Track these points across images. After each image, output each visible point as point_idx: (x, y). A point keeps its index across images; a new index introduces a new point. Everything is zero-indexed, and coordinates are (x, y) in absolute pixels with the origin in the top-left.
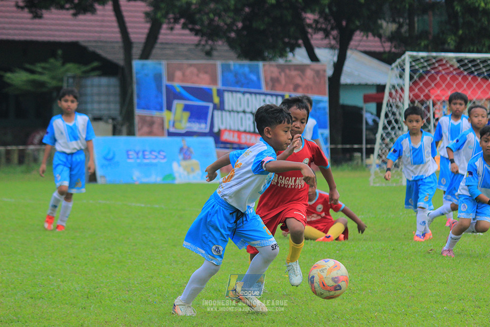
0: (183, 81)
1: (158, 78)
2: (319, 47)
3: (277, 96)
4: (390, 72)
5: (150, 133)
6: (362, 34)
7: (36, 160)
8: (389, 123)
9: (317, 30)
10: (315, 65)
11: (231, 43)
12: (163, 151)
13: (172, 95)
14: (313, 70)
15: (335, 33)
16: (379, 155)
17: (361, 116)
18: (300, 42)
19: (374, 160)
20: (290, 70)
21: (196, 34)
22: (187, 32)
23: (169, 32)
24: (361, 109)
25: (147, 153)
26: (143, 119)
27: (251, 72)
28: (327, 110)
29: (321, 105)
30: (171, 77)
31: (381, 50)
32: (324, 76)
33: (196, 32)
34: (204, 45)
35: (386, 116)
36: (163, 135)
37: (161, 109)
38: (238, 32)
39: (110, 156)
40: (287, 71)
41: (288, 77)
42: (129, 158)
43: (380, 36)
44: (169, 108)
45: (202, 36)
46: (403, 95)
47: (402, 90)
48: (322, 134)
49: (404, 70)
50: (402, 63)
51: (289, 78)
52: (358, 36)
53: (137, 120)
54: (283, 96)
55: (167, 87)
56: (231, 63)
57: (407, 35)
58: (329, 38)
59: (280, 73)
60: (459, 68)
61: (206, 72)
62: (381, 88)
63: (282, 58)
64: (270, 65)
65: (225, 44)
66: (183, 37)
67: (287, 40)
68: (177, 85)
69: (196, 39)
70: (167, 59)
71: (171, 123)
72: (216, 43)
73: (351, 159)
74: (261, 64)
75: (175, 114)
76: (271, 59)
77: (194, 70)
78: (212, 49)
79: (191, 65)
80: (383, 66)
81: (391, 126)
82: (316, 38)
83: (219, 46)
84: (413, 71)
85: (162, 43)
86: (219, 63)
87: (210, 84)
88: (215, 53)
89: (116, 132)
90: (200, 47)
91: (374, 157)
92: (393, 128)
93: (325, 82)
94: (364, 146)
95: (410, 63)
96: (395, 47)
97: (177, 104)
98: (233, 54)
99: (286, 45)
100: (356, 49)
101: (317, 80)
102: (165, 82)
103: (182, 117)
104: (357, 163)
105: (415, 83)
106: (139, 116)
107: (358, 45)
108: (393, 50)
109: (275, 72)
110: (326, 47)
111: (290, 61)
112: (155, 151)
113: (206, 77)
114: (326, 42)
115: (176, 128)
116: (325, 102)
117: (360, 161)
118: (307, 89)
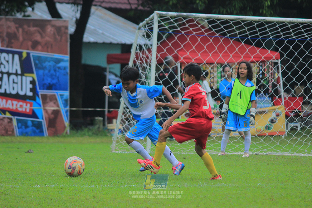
3: (13, 53)
4: (137, 31)
10: (57, 22)
14: (53, 26)
16: (122, 120)
17: (105, 77)
19: (116, 125)
24: (104, 70)
28: (68, 70)
29: (62, 64)
31: (128, 7)
32: (67, 33)
40: (25, 27)
41: (26, 33)
46: (149, 55)
47: (149, 50)
49: (151, 29)
54: (20, 54)
60: (210, 29)
62: (127, 48)
73: (92, 123)
80: (129, 25)
84: (162, 31)
91: (116, 122)
93: (67, 41)
94: (106, 110)
95: (159, 22)
100: (100, 6)
101: (58, 38)
104: (99, 128)
105: (164, 44)
107: (103, 1)
116: (67, 61)
117: (101, 126)
118: (47, 47)
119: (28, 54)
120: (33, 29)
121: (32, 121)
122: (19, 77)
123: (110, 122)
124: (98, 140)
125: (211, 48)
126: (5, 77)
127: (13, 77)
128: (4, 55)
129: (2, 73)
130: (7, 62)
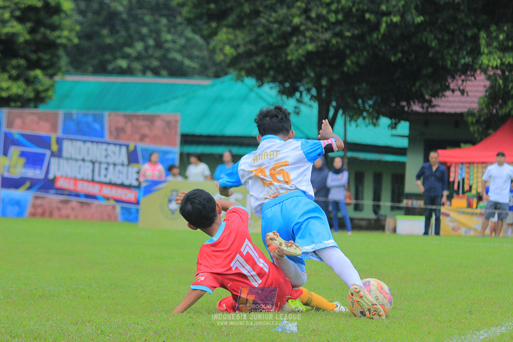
0: (21, 128)
3: (121, 145)
10: (167, 116)
13: (10, 141)
20: (138, 120)
27: (95, 121)
29: (170, 156)
30: (10, 124)
32: (175, 127)
40: (135, 121)
44: (6, 153)
51: (136, 128)
54: (127, 146)
55: (6, 133)
56: (75, 111)
59: (126, 123)
61: (47, 121)
64: (117, 115)
68: (16, 132)
71: (6, 169)
74: (107, 114)
75: (10, 160)
77: (35, 118)
79: (32, 114)
86: (61, 113)
87: (49, 132)
93: (176, 133)
97: (14, 150)
101: (167, 131)
102: (4, 129)
103: (17, 163)
109: (121, 121)
113: (46, 125)
115: (11, 173)
116: (175, 153)
119: (136, 147)
122: (125, 168)
126: (111, 168)
127: (119, 168)
128: (111, 148)
129: (108, 164)
130: (114, 153)
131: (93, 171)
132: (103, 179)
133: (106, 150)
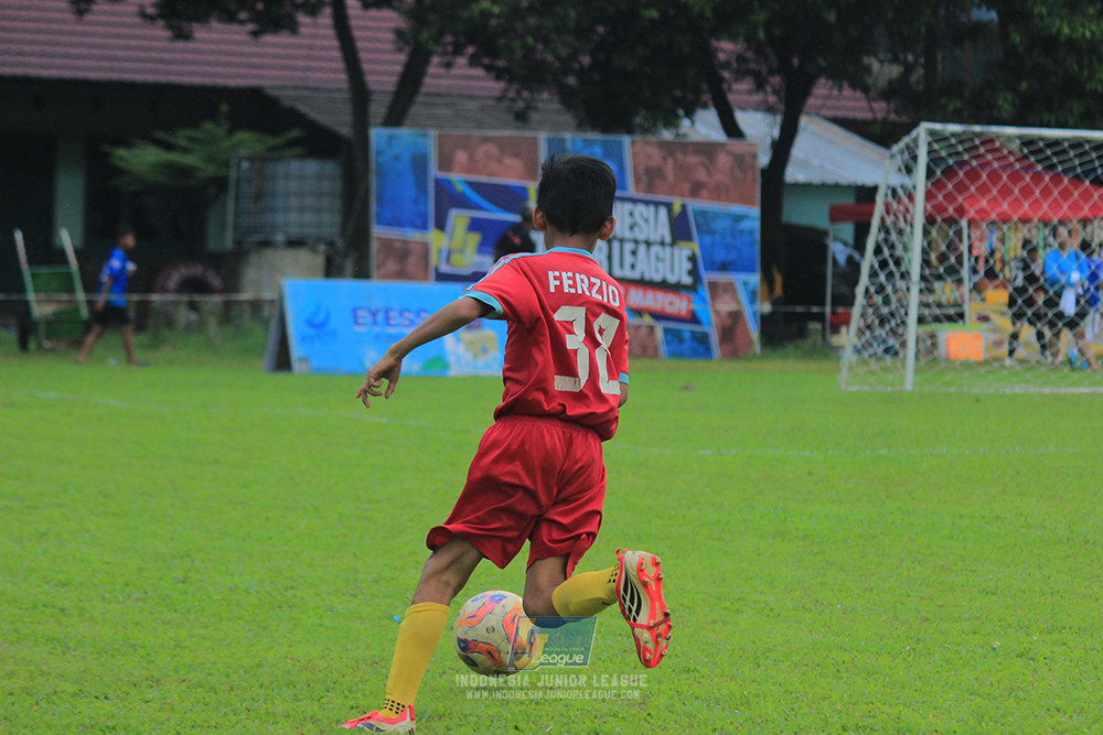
0: (469, 170)
1: (419, 163)
2: (743, 108)
3: (657, 204)
4: (887, 162)
5: (402, 275)
6: (830, 83)
7: (170, 323)
8: (884, 264)
9: (740, 74)
10: (736, 146)
11: (567, 98)
12: (426, 311)
13: (448, 199)
14: (730, 153)
15: (776, 80)
16: (859, 329)
17: (824, 248)
18: (707, 97)
19: (847, 338)
20: (685, 153)
21: (498, 78)
22: (479, 72)
23: (442, 71)
24: (825, 233)
25: (393, 314)
26: (387, 245)
27: (607, 154)
28: (757, 236)
29: (745, 225)
30: (446, 163)
31: (868, 116)
32: (753, 166)
33: (499, 74)
34: (513, 100)
35: (878, 251)
36: (425, 278)
37: (424, 227)
38: (582, 73)
39: (320, 318)
40: (680, 156)
42: (357, 323)
43: (865, 90)
44: (441, 225)
45: (510, 81)
46: (910, 207)
47: (911, 198)
48: (745, 284)
49: (915, 158)
50: (912, 145)
51: (682, 169)
52: (822, 88)
53: (374, 246)
54: (669, 206)
55: (438, 182)
56: (568, 136)
57: (921, 87)
58: (765, 92)
59: (664, 159)
60: (1025, 157)
61: (516, 155)
62: (866, 194)
63: (669, 129)
64: (647, 143)
65: (556, 97)
66: (472, 83)
67: (678, 93)
68: (457, 179)
69: (495, 87)
70: (438, 126)
71: (444, 256)
72: (536, 95)
73: (802, 334)
74: (626, 140)
75: (451, 237)
76: (645, 131)
77: (493, 149)
78: (529, 108)
79: (487, 139)
80: (872, 150)
81: (887, 272)
82: (740, 90)
83: (543, 101)
84: (934, 160)
85: (428, 94)
86: (543, 137)
87: (524, 178)
88: (534, 116)
89: (331, 270)
90: (506, 104)
91: (848, 332)
92: (890, 275)
93: (754, 180)
94: (828, 309)
95: (929, 144)
96: (896, 111)
97: (456, 216)
98: (568, 118)
99: (678, 102)
100: (818, 114)
101: (739, 174)
102: (434, 171)
103: (465, 243)
104: (815, 344)
105: (938, 185)
106: (379, 239)
107: (823, 106)
108: (893, 117)
109: (655, 155)
110: (756, 108)
111: (685, 135)
112: (409, 311)
113: (515, 164)
114: (758, 97)
115: (453, 265)
116: (754, 219)
117: (819, 339)
118: (718, 193)
119: (684, 208)
120: (692, 159)
121: (692, 332)
122: (668, 249)
123: (836, 330)
124: (814, 365)
125: (1026, 192)
126: (642, 249)
127: (656, 249)
128: (641, 208)
129: (636, 242)
130: (647, 221)
131: (610, 257)
132: (628, 273)
133: (631, 214)
